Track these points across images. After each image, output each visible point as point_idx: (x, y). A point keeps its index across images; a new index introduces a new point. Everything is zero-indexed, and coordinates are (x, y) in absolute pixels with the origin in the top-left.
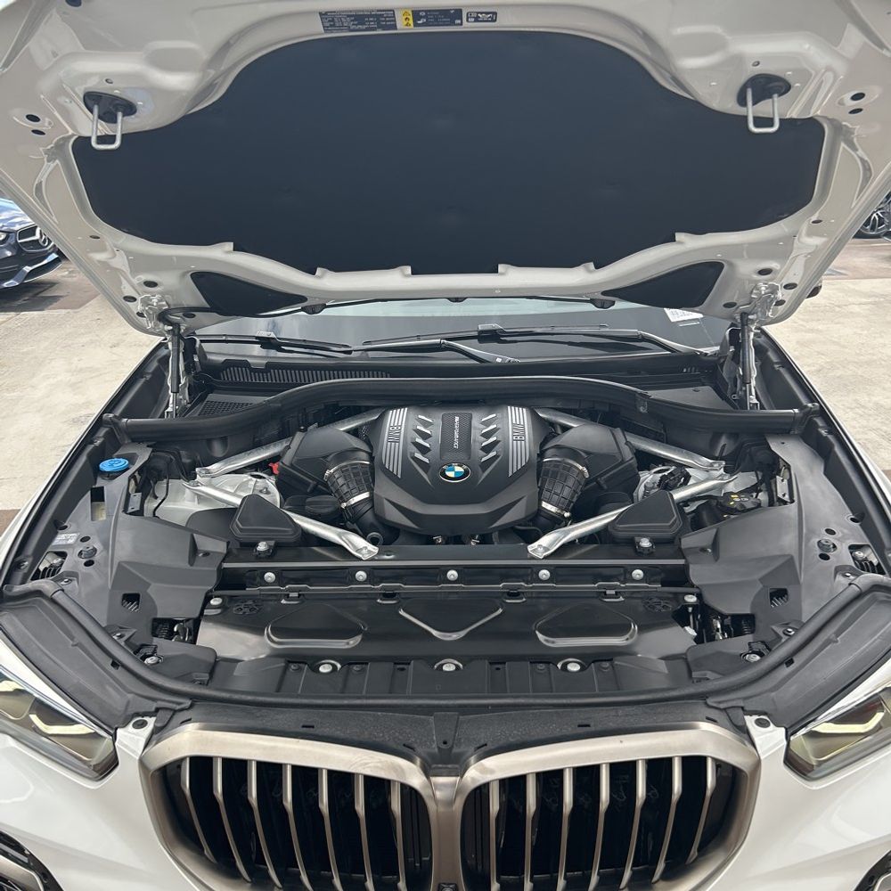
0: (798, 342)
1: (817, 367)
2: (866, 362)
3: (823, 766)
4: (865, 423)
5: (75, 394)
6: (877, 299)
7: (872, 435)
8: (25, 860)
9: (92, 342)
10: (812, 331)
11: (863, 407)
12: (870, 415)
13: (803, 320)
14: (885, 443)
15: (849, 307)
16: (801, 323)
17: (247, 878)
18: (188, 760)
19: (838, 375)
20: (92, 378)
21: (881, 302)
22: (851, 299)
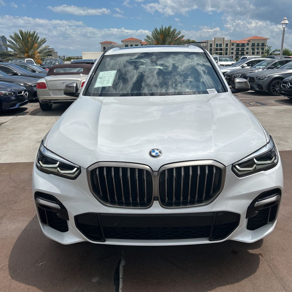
9: (40, 123)
15: (268, 113)
18: (98, 168)
21: (277, 112)
22: (269, 111)
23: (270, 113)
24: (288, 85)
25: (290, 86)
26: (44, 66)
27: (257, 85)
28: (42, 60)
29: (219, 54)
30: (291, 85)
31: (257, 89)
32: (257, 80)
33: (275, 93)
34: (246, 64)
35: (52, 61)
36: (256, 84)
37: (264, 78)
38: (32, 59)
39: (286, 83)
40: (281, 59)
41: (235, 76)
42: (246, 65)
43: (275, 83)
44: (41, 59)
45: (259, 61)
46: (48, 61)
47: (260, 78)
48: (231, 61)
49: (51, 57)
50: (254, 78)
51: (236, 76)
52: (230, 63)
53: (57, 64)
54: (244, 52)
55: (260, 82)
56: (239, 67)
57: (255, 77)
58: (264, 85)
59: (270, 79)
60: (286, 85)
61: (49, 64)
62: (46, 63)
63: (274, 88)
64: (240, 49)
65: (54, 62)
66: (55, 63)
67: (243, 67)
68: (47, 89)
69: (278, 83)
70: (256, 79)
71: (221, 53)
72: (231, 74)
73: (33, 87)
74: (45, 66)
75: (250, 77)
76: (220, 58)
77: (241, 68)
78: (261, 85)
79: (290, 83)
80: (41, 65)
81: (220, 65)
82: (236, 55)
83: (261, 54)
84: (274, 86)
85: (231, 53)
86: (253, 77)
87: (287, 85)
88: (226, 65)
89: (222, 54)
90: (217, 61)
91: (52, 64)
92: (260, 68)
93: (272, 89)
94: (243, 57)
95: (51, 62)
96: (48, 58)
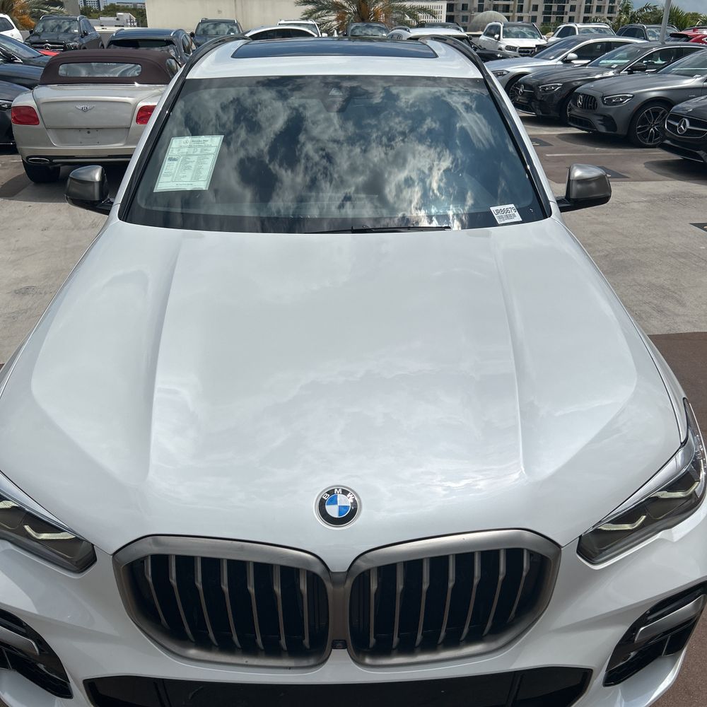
0: (591, 232)
1: (606, 253)
2: (643, 249)
3: (603, 553)
4: (641, 298)
5: (15, 270)
6: (652, 198)
7: (647, 308)
8: (24, 631)
9: (26, 226)
10: (602, 223)
11: (639, 285)
12: (644, 291)
13: (595, 214)
14: (655, 314)
15: (631, 204)
16: (593, 217)
17: (194, 640)
18: (150, 557)
19: (621, 259)
20: (28, 256)
21: (655, 200)
22: (632, 198)
23: (636, 206)
24: (685, 126)
25: (688, 129)
26: (39, 36)
27: (602, 118)
28: (33, 17)
29: (500, 8)
30: (691, 125)
31: (603, 129)
32: (604, 104)
33: (647, 139)
34: (574, 52)
35: (61, 23)
36: (601, 115)
37: (621, 100)
38: (7, 17)
39: (678, 118)
40: (663, 43)
41: (545, 88)
42: (574, 56)
43: (648, 112)
44: (32, 13)
45: (608, 47)
46: (51, 23)
47: (611, 99)
48: (534, 36)
49: (57, 8)
50: (595, 100)
51: (548, 87)
52: (530, 43)
53: (76, 31)
54: (564, 6)
55: (611, 111)
56: (556, 62)
57: (598, 95)
58: (620, 121)
59: (637, 103)
60: (677, 124)
61: (53, 30)
62: (44, 27)
63: (646, 127)
64: (555, 9)
65: (66, 26)
66: (69, 29)
67: (567, 61)
68: (41, 125)
69: (656, 114)
70: (599, 101)
71: (508, 6)
72: (534, 81)
73: (5, 109)
74: (42, 38)
75: (585, 95)
76: (507, 29)
77: (561, 63)
78: (612, 119)
79: (688, 119)
80: (31, 32)
81: (507, 46)
82: (544, 13)
83: (608, 13)
84: (644, 121)
85: (531, 7)
86: (593, 97)
87: (680, 125)
88: (521, 48)
89: (511, 9)
90: (499, 37)
91: (63, 30)
92: (610, 68)
93: (639, 130)
94: (564, 27)
95: (60, 27)
96: (49, 11)
